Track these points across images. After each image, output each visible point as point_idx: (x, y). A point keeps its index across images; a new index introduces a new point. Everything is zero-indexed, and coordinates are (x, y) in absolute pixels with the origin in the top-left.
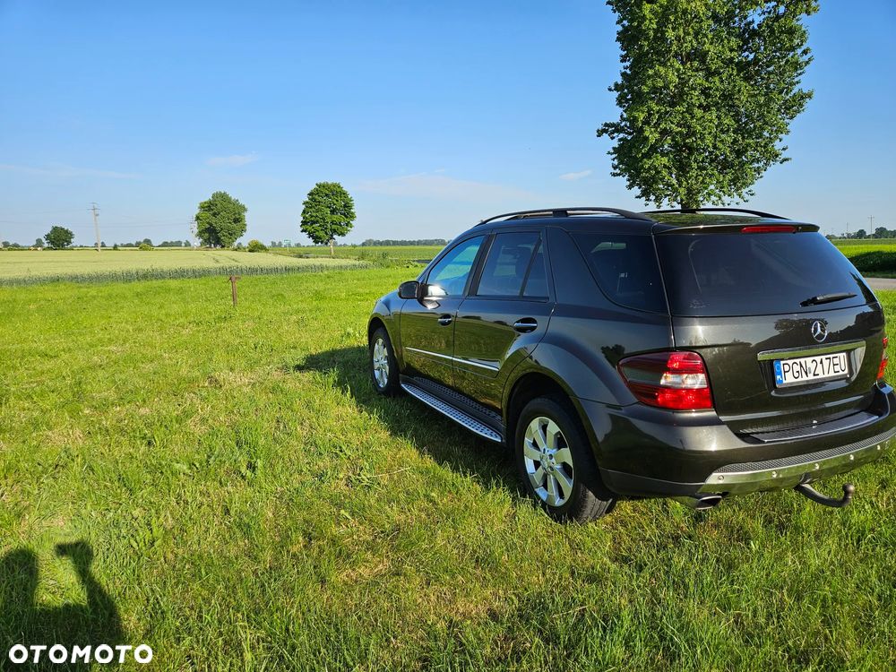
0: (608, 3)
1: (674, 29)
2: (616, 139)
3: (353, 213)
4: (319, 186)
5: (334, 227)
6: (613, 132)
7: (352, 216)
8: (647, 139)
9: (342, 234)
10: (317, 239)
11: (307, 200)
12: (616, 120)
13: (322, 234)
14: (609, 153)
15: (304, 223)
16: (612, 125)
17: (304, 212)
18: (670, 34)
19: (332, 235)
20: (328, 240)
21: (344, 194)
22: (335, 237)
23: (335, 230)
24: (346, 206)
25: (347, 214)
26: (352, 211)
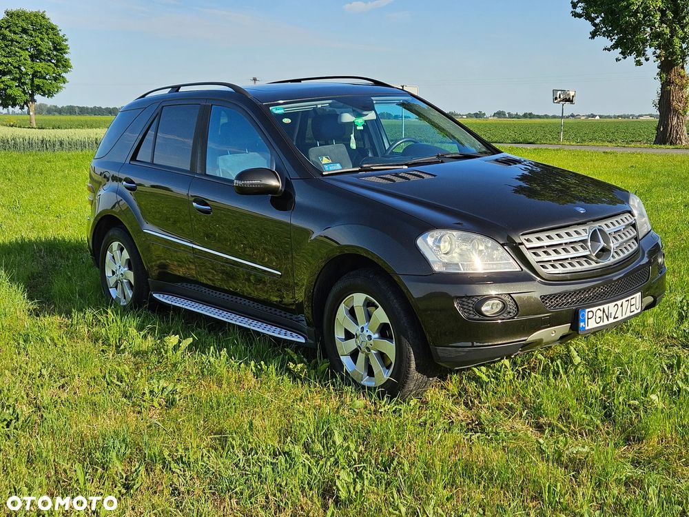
3: (66, 61)
4: (10, 14)
5: (37, 81)
7: (66, 66)
9: (50, 94)
10: (7, 101)
13: (16, 92)
19: (32, 95)
20: (26, 103)
21: (53, 29)
22: (37, 97)
23: (38, 86)
24: (55, 49)
25: (58, 61)
26: (66, 56)
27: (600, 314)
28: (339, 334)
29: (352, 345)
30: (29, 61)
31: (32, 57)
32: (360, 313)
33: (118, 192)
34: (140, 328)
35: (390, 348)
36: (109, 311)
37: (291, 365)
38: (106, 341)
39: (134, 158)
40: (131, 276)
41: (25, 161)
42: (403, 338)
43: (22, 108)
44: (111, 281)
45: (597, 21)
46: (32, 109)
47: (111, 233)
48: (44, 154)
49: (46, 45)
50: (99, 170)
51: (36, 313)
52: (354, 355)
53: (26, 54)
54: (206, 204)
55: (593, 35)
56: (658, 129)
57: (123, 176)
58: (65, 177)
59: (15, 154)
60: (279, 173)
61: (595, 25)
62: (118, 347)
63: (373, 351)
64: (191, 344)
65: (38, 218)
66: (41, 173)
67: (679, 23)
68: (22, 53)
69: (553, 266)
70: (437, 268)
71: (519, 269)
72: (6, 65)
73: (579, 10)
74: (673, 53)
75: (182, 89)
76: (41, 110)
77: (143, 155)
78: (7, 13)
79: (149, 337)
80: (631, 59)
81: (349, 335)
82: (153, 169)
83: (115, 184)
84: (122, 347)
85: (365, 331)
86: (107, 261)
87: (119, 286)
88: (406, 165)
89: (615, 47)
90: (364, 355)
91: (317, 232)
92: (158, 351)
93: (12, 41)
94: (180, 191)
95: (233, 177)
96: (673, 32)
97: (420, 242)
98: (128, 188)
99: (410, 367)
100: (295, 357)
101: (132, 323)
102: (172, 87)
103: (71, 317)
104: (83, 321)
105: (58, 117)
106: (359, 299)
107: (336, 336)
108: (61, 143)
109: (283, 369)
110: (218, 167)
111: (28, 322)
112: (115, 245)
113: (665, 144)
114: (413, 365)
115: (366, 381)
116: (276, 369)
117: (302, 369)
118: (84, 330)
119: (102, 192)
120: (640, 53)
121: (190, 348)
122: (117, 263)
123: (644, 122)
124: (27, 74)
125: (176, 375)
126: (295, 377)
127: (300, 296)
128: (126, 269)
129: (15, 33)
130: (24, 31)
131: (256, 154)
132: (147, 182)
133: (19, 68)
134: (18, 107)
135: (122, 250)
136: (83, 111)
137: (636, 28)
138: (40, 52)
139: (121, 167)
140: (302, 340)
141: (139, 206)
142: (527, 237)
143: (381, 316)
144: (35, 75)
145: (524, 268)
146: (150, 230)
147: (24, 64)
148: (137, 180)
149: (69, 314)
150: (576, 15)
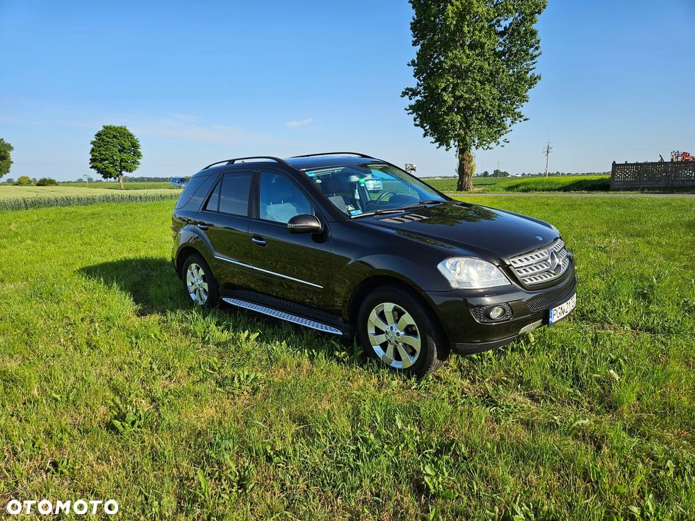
0: (410, 2)
1: (468, 26)
2: (413, 100)
3: (139, 152)
4: (106, 128)
5: (123, 164)
6: (412, 95)
7: (139, 155)
8: (445, 102)
9: (131, 171)
10: (107, 175)
11: (95, 140)
12: (414, 86)
13: (112, 170)
14: (406, 109)
15: (93, 160)
16: (411, 90)
17: (93, 150)
18: (466, 29)
19: (121, 172)
20: (118, 176)
21: (131, 135)
22: (123, 172)
23: (124, 166)
24: (133, 147)
25: (134, 153)
26: (139, 150)
27: (560, 311)
28: (371, 331)
29: (383, 338)
30: (118, 153)
31: (120, 151)
32: (389, 317)
33: (194, 231)
34: (218, 324)
35: (416, 343)
36: (194, 312)
37: (337, 353)
38: (194, 335)
39: (204, 208)
40: (206, 286)
41: (120, 209)
42: (428, 336)
43: (115, 178)
44: (191, 289)
45: (426, 128)
46: (121, 179)
47: (190, 258)
48: (130, 204)
49: (127, 144)
50: (178, 216)
51: (141, 313)
52: (384, 346)
53: (116, 150)
54: (262, 239)
55: (425, 135)
56: (458, 183)
57: (198, 220)
58: (145, 217)
59: (114, 204)
60: (319, 217)
61: (426, 130)
62: (203, 338)
63: (400, 344)
64: (257, 338)
65: (133, 244)
66: (131, 215)
67: (468, 129)
68: (114, 148)
69: (530, 279)
70: (454, 285)
71: (509, 283)
72: (105, 155)
73: (417, 123)
74: (466, 144)
75: (236, 162)
76: (125, 179)
77: (212, 206)
78: (104, 127)
79: (226, 332)
80: (445, 147)
81: (378, 332)
82: (219, 215)
83: (192, 226)
84: (207, 339)
85: (394, 330)
86: (188, 276)
87: (197, 292)
88: (403, 209)
89: (435, 142)
90: (393, 346)
91: (353, 259)
92: (234, 341)
93: (108, 142)
94: (242, 230)
95: (286, 221)
96: (466, 133)
97: (440, 266)
98: (201, 228)
99: (433, 356)
100: (338, 346)
101: (211, 322)
102: (229, 161)
103: (166, 315)
104: (174, 318)
105: (135, 183)
106: (388, 307)
107: (369, 332)
108: (140, 198)
109: (330, 355)
110: (267, 213)
111: (136, 321)
112: (193, 266)
113: (462, 190)
114: (436, 355)
115: (395, 364)
116: (325, 356)
117: (345, 357)
118: (175, 325)
119: (182, 232)
120: (448, 145)
121: (257, 339)
122: (195, 278)
123: (436, 180)
124: (117, 160)
125: (251, 361)
126: (339, 361)
127: (339, 303)
128: (202, 281)
129: (109, 138)
130: (115, 137)
131: (289, 204)
132: (219, 226)
133: (112, 157)
134: (113, 178)
135: (198, 269)
136: (149, 180)
137: (447, 132)
138: (125, 148)
139: (195, 214)
140: (341, 334)
141: (209, 237)
142: (513, 260)
143: (408, 319)
144: (122, 160)
145: (513, 282)
146: (219, 256)
147: (115, 155)
148: (206, 222)
149: (163, 313)
150: (416, 125)
